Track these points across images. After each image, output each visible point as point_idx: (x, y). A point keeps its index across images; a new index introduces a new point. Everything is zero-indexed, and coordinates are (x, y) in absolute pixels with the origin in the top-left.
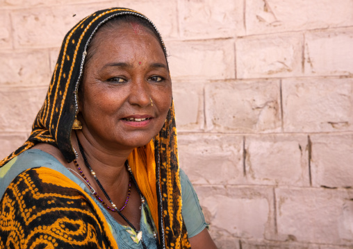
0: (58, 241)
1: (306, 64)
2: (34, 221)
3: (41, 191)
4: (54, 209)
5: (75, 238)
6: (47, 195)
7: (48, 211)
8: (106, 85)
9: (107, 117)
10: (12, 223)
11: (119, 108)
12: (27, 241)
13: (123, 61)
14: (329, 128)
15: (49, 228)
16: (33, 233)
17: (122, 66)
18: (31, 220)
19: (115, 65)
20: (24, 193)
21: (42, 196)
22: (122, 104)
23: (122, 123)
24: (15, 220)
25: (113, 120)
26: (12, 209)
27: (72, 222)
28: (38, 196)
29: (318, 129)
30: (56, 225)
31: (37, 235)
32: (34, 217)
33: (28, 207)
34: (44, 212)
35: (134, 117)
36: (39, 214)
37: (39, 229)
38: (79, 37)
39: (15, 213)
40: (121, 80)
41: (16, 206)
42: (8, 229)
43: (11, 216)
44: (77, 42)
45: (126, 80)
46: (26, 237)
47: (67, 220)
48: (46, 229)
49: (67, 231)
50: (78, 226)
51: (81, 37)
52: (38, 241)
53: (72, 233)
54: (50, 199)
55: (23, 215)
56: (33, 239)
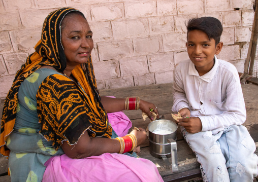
0: (72, 103)
1: (92, 17)
2: (61, 97)
3: (61, 84)
4: (67, 91)
5: (77, 100)
6: (63, 85)
7: (65, 91)
8: (72, 40)
9: (73, 53)
10: (51, 98)
11: (78, 50)
12: (60, 105)
13: (79, 30)
14: (103, 40)
15: (68, 98)
16: (62, 102)
17: (78, 32)
18: (60, 96)
19: (75, 32)
20: (54, 86)
21: (61, 86)
22: (79, 48)
23: (78, 55)
24: (52, 97)
25: (75, 54)
26: (49, 93)
27: (75, 95)
28: (60, 86)
29: (100, 41)
30: (70, 97)
31: (64, 102)
32: (61, 95)
33: (57, 91)
34: (64, 92)
35: (83, 53)
36: (62, 93)
37: (64, 100)
38: (55, 20)
39: (52, 95)
40: (77, 38)
41: (51, 92)
42: (49, 101)
43: (49, 96)
44: (55, 22)
45: (79, 38)
46: (59, 104)
47: (73, 94)
48: (67, 99)
49: (74, 98)
50: (77, 96)
51: (57, 20)
52: (65, 104)
53: (76, 99)
54: (65, 86)
55: (56, 95)
56: (63, 104)
